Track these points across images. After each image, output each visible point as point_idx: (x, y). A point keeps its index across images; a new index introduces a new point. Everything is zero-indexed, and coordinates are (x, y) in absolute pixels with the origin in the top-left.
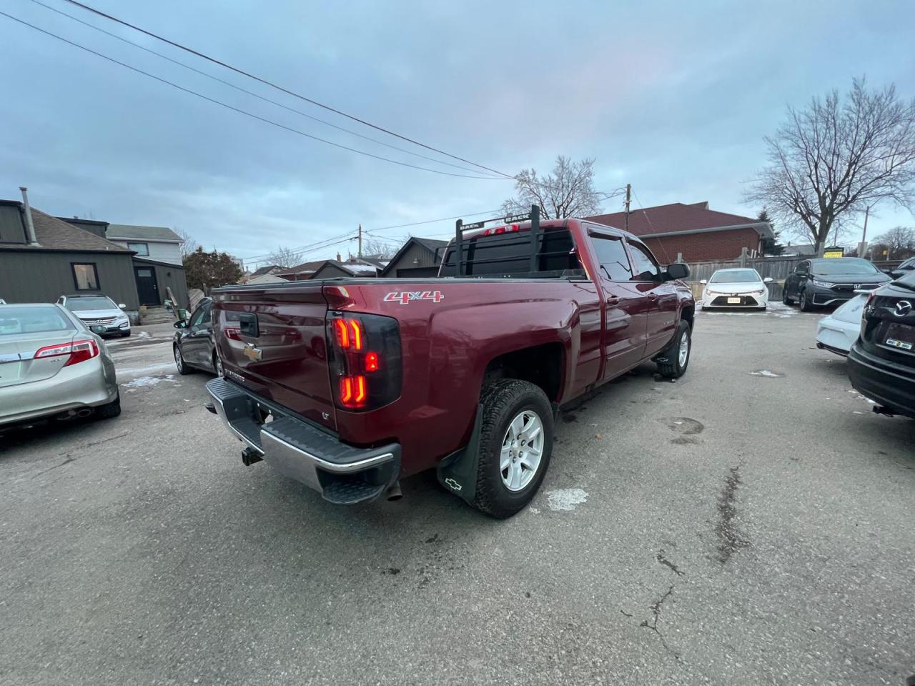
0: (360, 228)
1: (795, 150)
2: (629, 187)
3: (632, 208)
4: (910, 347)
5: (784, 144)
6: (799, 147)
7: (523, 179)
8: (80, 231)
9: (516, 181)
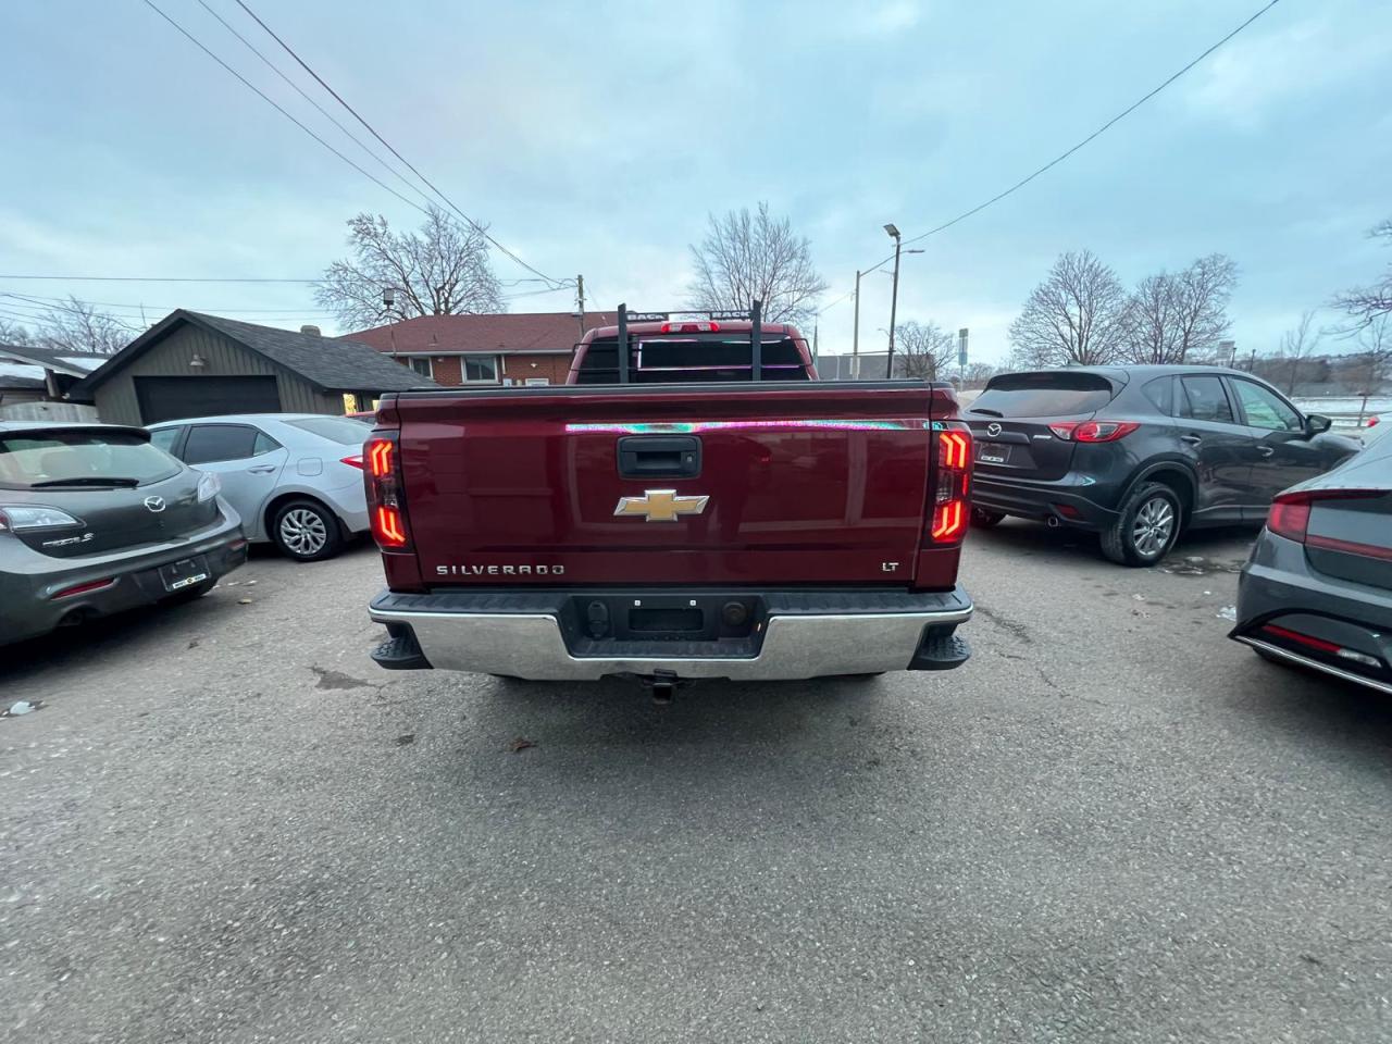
1: (720, 268)
2: (580, 279)
3: (587, 309)
4: (1002, 460)
5: (709, 257)
6: (722, 264)
7: (364, 229)
9: (350, 231)
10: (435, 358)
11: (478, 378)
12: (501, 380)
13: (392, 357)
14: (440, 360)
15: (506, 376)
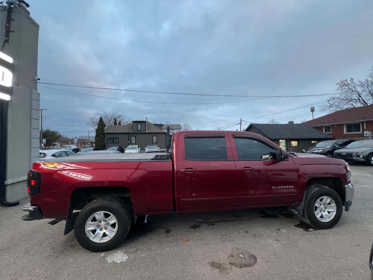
0: (241, 119)
7: (343, 84)
8: (156, 127)
9: (338, 86)
10: (332, 126)
11: (352, 132)
12: (363, 132)
13: (313, 127)
14: (334, 126)
15: (366, 130)
